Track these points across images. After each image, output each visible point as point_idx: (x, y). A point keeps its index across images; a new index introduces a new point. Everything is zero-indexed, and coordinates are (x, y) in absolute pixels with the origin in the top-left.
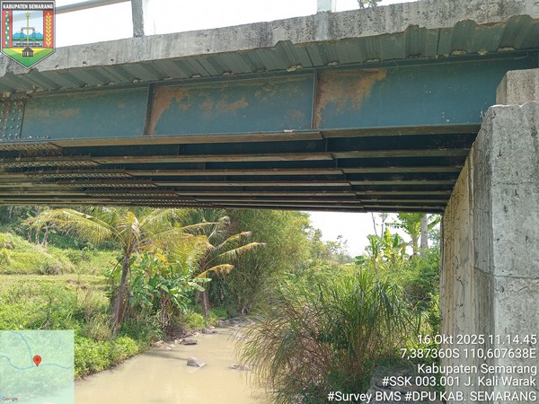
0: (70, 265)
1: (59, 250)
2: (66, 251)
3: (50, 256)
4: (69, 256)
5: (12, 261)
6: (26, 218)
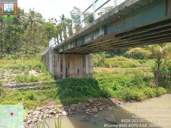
0: (140, 64)
2: (138, 60)
3: (134, 62)
4: (139, 62)
5: (124, 64)
6: (126, 52)
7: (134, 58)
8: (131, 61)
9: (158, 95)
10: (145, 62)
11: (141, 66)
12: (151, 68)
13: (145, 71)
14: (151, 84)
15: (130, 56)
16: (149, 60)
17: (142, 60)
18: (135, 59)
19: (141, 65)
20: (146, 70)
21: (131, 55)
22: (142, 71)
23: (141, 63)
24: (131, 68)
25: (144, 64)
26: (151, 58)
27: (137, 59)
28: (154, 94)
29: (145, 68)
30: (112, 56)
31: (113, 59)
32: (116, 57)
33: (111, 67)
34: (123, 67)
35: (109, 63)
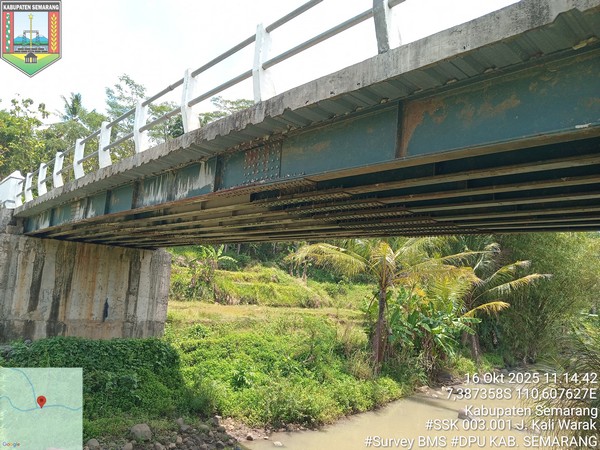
0: (328, 298)
1: (317, 284)
2: (323, 284)
3: (309, 289)
4: (327, 289)
5: (278, 294)
6: (287, 253)
7: (311, 276)
8: (302, 285)
9: (376, 406)
10: (343, 293)
11: (331, 305)
12: (360, 312)
13: (342, 323)
14: (359, 365)
15: (302, 270)
16: (357, 286)
17: (337, 286)
18: (316, 279)
19: (331, 300)
20: (345, 319)
21: (303, 264)
22: (334, 320)
23: (332, 294)
24: (302, 310)
25: (340, 298)
26: (361, 279)
27: (321, 281)
28: (366, 403)
29: (343, 312)
30: (243, 264)
31: (245, 274)
32: (256, 267)
33: (235, 301)
34: (276, 306)
35: (227, 289)
